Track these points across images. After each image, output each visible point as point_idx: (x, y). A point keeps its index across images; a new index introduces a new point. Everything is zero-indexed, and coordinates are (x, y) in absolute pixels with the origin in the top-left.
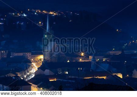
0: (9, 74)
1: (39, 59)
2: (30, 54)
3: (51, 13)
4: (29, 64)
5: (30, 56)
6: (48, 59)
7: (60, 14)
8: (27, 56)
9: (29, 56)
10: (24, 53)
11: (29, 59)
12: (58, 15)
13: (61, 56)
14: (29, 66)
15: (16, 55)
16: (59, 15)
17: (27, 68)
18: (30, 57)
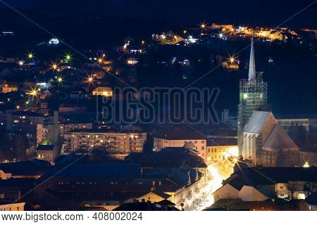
0: (148, 195)
1: (226, 158)
2: (203, 142)
3: (263, 33)
4: (200, 170)
5: (203, 148)
6: (250, 157)
7: (286, 38)
8: (195, 148)
9: (199, 149)
10: (188, 141)
11: (200, 155)
12: (281, 39)
13: (286, 150)
14: (200, 175)
15: (167, 145)
16: (284, 38)
17: (193, 182)
18: (204, 151)
